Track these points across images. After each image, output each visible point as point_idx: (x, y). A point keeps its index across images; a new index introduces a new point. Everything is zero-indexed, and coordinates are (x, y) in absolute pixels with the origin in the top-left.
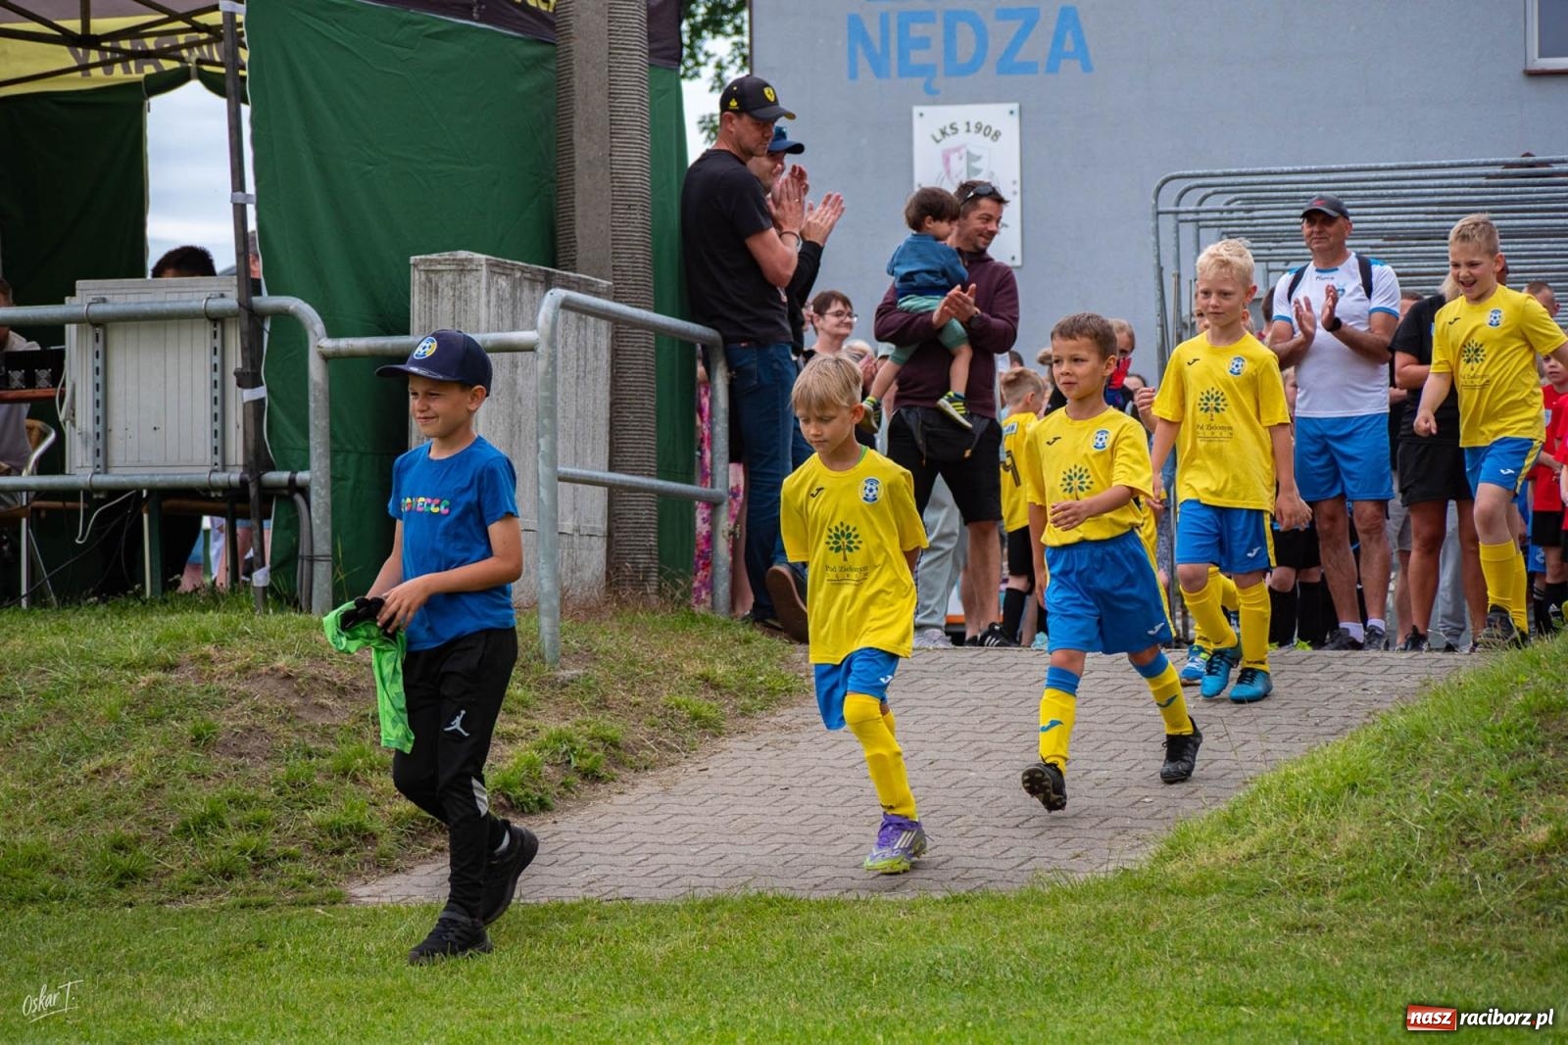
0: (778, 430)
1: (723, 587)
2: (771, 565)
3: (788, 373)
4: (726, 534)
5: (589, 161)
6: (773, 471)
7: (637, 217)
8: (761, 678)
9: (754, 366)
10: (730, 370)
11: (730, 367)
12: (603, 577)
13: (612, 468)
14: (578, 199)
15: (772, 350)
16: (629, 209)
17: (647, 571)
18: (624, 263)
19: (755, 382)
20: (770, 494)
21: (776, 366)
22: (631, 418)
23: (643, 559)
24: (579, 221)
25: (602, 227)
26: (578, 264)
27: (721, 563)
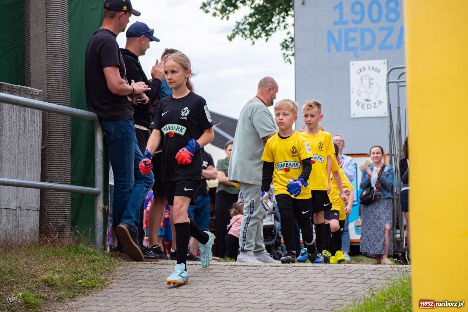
0: (126, 160)
1: (99, 235)
2: (119, 224)
3: (130, 133)
4: (101, 209)
5: (36, 35)
6: (125, 180)
7: (60, 60)
8: (80, 281)
9: (113, 130)
10: (103, 132)
11: (104, 131)
12: (37, 229)
13: (43, 179)
14: (32, 53)
15: (121, 123)
16: (56, 55)
17: (63, 227)
18: (53, 82)
19: (113, 138)
20: (122, 190)
21: (123, 130)
22: (56, 155)
23: (61, 221)
24: (32, 62)
25: (42, 65)
26: (32, 83)
27: (98, 223)
